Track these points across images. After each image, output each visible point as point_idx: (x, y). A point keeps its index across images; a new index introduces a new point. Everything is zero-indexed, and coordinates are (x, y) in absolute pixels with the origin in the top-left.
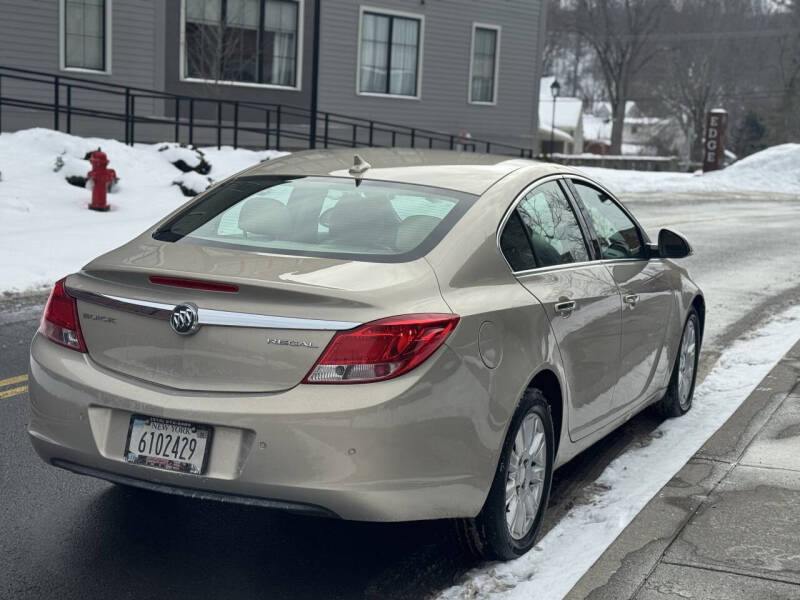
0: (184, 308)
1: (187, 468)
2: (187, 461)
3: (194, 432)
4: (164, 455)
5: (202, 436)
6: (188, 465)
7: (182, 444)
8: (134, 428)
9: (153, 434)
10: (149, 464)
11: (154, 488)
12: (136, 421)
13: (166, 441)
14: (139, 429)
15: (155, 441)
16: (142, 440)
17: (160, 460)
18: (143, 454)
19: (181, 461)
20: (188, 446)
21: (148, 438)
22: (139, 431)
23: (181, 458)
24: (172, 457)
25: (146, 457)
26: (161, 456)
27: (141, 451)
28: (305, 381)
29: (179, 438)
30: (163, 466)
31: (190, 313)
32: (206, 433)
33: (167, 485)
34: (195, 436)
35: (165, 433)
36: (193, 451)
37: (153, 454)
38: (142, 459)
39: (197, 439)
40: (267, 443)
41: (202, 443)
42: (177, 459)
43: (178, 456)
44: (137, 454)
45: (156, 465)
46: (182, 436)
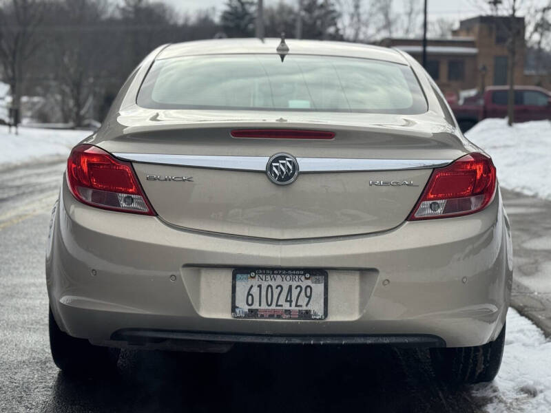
0: (283, 158)
1: (307, 314)
2: (304, 308)
3: (306, 279)
4: (277, 305)
5: (317, 282)
6: (308, 312)
7: (295, 292)
8: (237, 283)
9: (260, 286)
10: (262, 316)
11: (266, 340)
12: (239, 276)
13: (276, 292)
14: (244, 283)
15: (264, 293)
16: (249, 294)
17: (275, 311)
18: (253, 307)
19: (297, 308)
20: (303, 293)
21: (255, 291)
22: (243, 286)
23: (296, 306)
24: (286, 306)
25: (257, 310)
26: (273, 307)
27: (249, 305)
28: (411, 218)
29: (290, 287)
30: (279, 317)
31: (290, 162)
32: (322, 278)
33: (281, 336)
34: (309, 282)
35: (274, 284)
36: (310, 297)
37: (264, 306)
38: (253, 313)
39: (312, 285)
40: (390, 280)
41: (318, 288)
42: (293, 308)
43: (294, 304)
44: (246, 308)
45: (271, 316)
46: (294, 284)
